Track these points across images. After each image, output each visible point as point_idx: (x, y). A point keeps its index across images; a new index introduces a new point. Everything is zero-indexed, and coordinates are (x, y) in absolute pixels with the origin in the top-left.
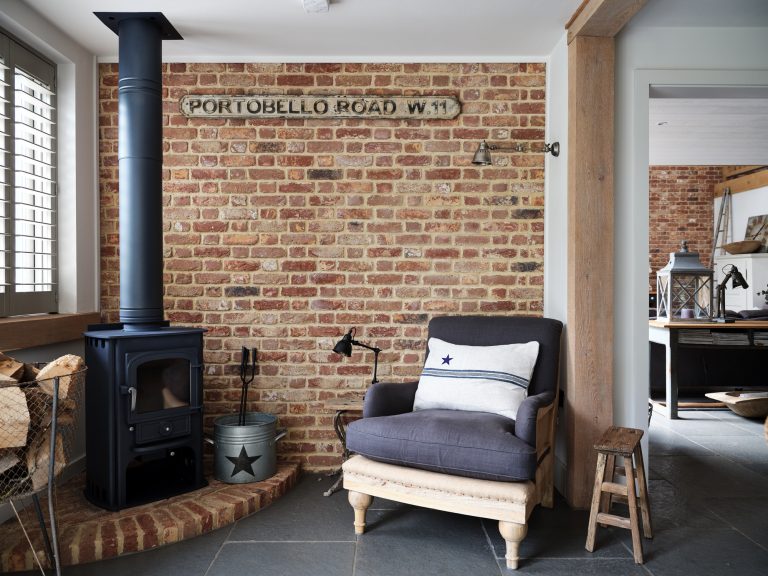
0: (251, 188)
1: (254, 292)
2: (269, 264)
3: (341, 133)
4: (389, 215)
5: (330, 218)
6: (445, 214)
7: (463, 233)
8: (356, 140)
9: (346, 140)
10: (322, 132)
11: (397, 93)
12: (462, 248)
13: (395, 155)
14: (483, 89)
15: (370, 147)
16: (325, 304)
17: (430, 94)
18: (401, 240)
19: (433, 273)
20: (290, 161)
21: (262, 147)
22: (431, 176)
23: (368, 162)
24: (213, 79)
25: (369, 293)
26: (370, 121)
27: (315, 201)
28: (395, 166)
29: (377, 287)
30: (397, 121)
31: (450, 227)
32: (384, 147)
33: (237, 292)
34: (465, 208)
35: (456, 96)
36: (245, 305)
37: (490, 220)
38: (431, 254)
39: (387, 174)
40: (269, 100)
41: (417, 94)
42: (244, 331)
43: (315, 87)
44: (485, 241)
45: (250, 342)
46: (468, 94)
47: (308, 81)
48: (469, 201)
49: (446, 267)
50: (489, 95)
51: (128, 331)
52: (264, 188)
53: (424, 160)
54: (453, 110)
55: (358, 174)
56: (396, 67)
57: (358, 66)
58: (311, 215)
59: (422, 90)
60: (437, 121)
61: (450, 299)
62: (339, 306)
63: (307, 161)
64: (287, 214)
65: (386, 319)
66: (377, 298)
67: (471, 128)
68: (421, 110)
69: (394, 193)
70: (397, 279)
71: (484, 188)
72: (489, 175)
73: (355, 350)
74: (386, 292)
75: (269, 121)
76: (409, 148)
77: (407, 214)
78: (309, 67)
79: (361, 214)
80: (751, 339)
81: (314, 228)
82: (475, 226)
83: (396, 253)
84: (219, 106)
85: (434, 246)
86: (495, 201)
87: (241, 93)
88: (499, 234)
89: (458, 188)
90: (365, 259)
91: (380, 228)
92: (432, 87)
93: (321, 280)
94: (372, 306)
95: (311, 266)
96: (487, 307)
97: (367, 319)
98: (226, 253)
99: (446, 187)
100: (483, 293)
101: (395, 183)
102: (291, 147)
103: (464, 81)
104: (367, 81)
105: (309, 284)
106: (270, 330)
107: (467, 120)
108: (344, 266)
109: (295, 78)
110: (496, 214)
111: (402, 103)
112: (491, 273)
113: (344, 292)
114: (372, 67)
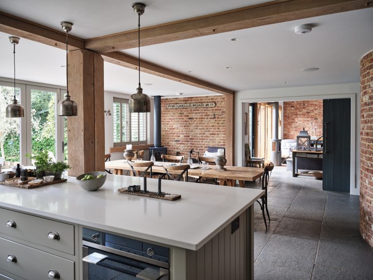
0: (178, 121)
1: (179, 141)
2: (181, 136)
3: (194, 110)
4: (203, 126)
5: (192, 127)
6: (213, 126)
7: (217, 130)
8: (197, 112)
9: (195, 112)
10: (191, 110)
11: (204, 102)
12: (216, 133)
13: (204, 114)
14: (220, 100)
15: (199, 113)
16: (191, 144)
17: (210, 102)
18: (205, 131)
19: (211, 138)
20: (185, 116)
21: (180, 113)
22: (210, 118)
23: (198, 116)
24: (172, 101)
25: (199, 142)
26: (199, 108)
27: (189, 124)
28: (204, 117)
29: (201, 141)
30: (204, 108)
31: (214, 129)
32: (202, 113)
33: (176, 141)
34: (217, 125)
35: (215, 103)
36: (178, 144)
37: (222, 127)
38: (210, 134)
39: (202, 118)
40: (181, 105)
41: (208, 102)
42: (177, 148)
43: (189, 102)
44: (221, 132)
45: (178, 151)
46: (218, 102)
47: (188, 101)
48: (217, 123)
49: (213, 137)
50: (221, 102)
51: (155, 147)
52: (181, 121)
53: (209, 115)
54: (214, 105)
55: (197, 118)
56: (204, 97)
57: (197, 97)
58: (189, 126)
59: (209, 101)
60: (211, 107)
61: (214, 144)
62: (193, 144)
63: (188, 116)
64: (185, 126)
65: (202, 147)
66: (200, 143)
67: (218, 108)
68: (208, 105)
69: (203, 122)
70: (204, 139)
71: (221, 121)
72: (222, 118)
73: (193, 153)
74: (202, 142)
75: (181, 109)
76: (206, 113)
77: (206, 126)
78: (188, 98)
79: (197, 126)
80: (318, 156)
81: (189, 129)
82: (219, 129)
83: (204, 134)
84: (173, 106)
85: (211, 133)
86: (223, 123)
87: (177, 103)
88: (223, 130)
89: (216, 121)
90: (198, 135)
91: (201, 129)
92: (211, 101)
93: (190, 139)
94: (200, 144)
95: (189, 136)
96: (221, 145)
97: (199, 147)
98: (174, 134)
99: (213, 121)
100: (220, 142)
101: (204, 120)
102: (185, 113)
103: (217, 99)
104: (198, 100)
105: (188, 140)
106: (182, 148)
107: (217, 107)
108: (195, 136)
109: (186, 100)
110: (223, 126)
111: (205, 104)
112: (222, 138)
113: (195, 141)
114: (199, 97)
